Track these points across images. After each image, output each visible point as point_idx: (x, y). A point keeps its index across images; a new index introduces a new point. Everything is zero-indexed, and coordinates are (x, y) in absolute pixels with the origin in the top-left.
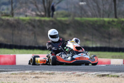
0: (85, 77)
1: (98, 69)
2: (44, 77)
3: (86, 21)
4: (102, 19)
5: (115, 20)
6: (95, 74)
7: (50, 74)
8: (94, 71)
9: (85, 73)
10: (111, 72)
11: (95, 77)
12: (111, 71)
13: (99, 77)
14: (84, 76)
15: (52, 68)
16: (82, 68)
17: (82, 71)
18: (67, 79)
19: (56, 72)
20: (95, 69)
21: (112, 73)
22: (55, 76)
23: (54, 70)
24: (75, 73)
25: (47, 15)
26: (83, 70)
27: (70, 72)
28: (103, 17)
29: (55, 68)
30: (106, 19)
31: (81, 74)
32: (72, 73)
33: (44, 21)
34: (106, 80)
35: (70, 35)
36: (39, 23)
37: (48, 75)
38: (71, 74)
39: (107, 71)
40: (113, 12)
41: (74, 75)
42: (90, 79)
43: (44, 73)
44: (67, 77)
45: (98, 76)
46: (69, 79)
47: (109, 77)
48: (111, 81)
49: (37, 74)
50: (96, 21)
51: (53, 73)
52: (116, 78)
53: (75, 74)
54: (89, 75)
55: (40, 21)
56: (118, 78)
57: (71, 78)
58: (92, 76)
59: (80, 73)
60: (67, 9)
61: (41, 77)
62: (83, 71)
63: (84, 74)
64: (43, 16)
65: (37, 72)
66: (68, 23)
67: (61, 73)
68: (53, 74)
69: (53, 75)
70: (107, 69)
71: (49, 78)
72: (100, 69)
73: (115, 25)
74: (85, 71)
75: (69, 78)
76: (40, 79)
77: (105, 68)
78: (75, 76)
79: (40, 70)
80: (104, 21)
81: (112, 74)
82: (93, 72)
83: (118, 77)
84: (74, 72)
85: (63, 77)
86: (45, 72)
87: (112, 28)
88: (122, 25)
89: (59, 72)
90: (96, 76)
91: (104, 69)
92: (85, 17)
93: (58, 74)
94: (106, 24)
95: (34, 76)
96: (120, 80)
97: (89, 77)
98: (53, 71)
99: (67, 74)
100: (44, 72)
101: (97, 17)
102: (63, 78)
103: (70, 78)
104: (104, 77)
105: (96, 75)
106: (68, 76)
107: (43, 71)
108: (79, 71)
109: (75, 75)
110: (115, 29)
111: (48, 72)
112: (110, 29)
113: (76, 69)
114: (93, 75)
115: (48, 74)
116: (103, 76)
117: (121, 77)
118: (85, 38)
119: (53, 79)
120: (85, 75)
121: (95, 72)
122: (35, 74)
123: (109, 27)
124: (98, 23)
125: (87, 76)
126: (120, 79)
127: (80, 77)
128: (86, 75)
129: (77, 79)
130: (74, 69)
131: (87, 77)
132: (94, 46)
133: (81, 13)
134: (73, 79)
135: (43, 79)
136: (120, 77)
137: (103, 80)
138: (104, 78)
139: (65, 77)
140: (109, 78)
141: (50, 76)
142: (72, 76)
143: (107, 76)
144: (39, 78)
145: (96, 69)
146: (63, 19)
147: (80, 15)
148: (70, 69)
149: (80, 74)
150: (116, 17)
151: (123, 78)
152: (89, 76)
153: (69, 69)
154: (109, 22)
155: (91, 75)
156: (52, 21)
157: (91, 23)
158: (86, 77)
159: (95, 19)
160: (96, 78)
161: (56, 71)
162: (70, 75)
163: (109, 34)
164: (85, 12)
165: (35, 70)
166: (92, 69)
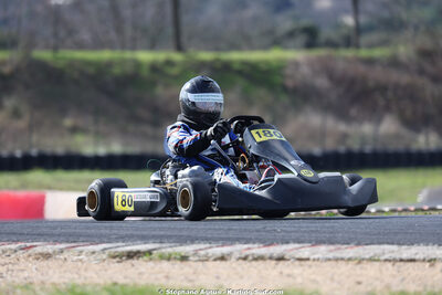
0: (65, 259)
1: (113, 231)
3: (72, 63)
4: (128, 55)
5: (177, 57)
6: (104, 250)
8: (100, 239)
9: (67, 248)
10: (161, 242)
11: (104, 260)
12: (160, 239)
13: (118, 259)
14: (62, 257)
17: (56, 242)
20: (103, 231)
21: (164, 245)
24: (31, 247)
26: (59, 235)
27: (13, 246)
28: (134, 48)
30: (145, 56)
31: (54, 252)
32: (22, 249)
34: (143, 270)
35: (16, 114)
38: (16, 251)
39: (144, 239)
40: (170, 30)
41: (26, 254)
42: (86, 270)
44: (3, 261)
45: (114, 257)
46: (8, 270)
47: (151, 259)
48: (160, 276)
50: (110, 64)
52: (179, 262)
53: (30, 251)
54: (81, 252)
56: (185, 263)
57: (16, 267)
58: (92, 257)
59: (49, 248)
60: (5, 22)
62: (60, 243)
63: (62, 251)
66: (7, 70)
70: (145, 233)
73: (176, 77)
74: (68, 242)
75: (10, 266)
78: (31, 259)
80: (138, 64)
81: (163, 250)
82: (97, 244)
83: (184, 258)
84: (28, 244)
90: (104, 256)
91: (135, 233)
92: (71, 48)
94: (145, 72)
96: (191, 271)
97: (81, 260)
99: (4, 252)
101: (111, 46)
103: (13, 264)
104: (135, 261)
105: (107, 252)
106: (7, 260)
108: (45, 240)
109: (30, 256)
112: (160, 91)
113: (34, 235)
114: (93, 253)
116: (131, 255)
117: (197, 258)
118: (68, 122)
120: (65, 255)
121: (104, 242)
123: (154, 84)
124: (117, 71)
125: (76, 258)
126: (190, 266)
127: (50, 262)
128: (71, 255)
129: (37, 269)
130: (28, 234)
131: (73, 261)
132: (102, 151)
133: (56, 35)
134: (22, 270)
136: (191, 258)
137: (133, 270)
138: (133, 265)
140: (151, 264)
142: (22, 260)
143: (145, 258)
145: (108, 231)
147: (52, 41)
148: (14, 234)
149: (50, 251)
150: (179, 48)
151: (200, 264)
152: (80, 257)
153: (8, 234)
154: (155, 68)
155: (87, 255)
157: (91, 70)
158: (69, 262)
159: (105, 55)
160: (106, 263)
162: (13, 256)
164: (71, 32)
166: (92, 231)
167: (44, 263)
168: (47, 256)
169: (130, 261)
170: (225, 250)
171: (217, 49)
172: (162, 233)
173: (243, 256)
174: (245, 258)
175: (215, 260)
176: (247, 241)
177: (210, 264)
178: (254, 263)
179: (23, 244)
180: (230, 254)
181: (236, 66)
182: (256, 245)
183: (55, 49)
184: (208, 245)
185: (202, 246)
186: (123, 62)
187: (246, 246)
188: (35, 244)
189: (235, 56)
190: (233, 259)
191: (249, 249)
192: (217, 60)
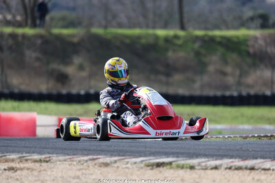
0: (118, 167)
1: (147, 149)
2: (28, 169)
3: (116, 37)
4: (151, 31)
5: (181, 33)
6: (142, 161)
7: (40, 161)
8: (139, 154)
9: (119, 160)
10: (178, 157)
11: (142, 168)
12: (177, 155)
13: (150, 167)
14: (116, 165)
15: (44, 148)
16: (111, 146)
17: (112, 156)
18: (79, 173)
19: (54, 158)
20: (141, 149)
21: (179, 159)
22: (52, 165)
23: (49, 153)
24: (97, 159)
25: (29, 22)
26: (114, 151)
27: (86, 158)
28: (154, 28)
29: (52, 148)
30: (161, 33)
31: (111, 162)
32: (91, 160)
33: (24, 36)
34: (167, 175)
36: (10, 42)
37: (37, 165)
38: (87, 161)
39: (167, 154)
40: (177, 16)
41: (93, 163)
42: (132, 174)
43: (27, 160)
44: (79, 167)
45: (148, 166)
46: (83, 174)
47: (171, 168)
49: (13, 160)
50: (139, 37)
51: (48, 159)
52: (188, 170)
53: (96, 161)
54: (127, 163)
55: (13, 36)
56: (193, 171)
57: (87, 172)
58: (134, 166)
59: (108, 160)
60: (74, 9)
61: (21, 169)
62: (115, 156)
63: (115, 162)
64: (20, 25)
65: (13, 156)
66: (75, 40)
67: (65, 160)
68: (47, 162)
69: (48, 164)
70: (167, 150)
71: (40, 171)
72: (153, 150)
73: (180, 46)
74: (119, 155)
75: (84, 171)
76: (18, 172)
77: (162, 148)
78: (96, 166)
79: (19, 152)
80: (157, 37)
81: (179, 162)
82: (138, 157)
83: (192, 168)
84: (95, 157)
85: (70, 167)
86: (30, 157)
87: (174, 51)
88: (197, 45)
89: (62, 158)
90: (142, 165)
91: (161, 150)
92: (114, 27)
93: (60, 161)
94: (161, 42)
95: (6, 167)
96: (197, 176)
97: (127, 168)
98: (48, 156)
99: (79, 161)
100: (27, 158)
101: (141, 27)
102: (71, 170)
104: (161, 169)
105: (144, 163)
106: (81, 167)
107: (24, 155)
108: (105, 154)
109: (96, 164)
110: (181, 54)
111: (36, 157)
112: (170, 54)
113: (97, 150)
114: (135, 163)
115: (35, 161)
116: (159, 165)
117: (200, 168)
119: (49, 173)
120: (118, 164)
121: (141, 156)
122: (7, 161)
123: (167, 50)
124: (143, 41)
125: (124, 166)
126: (196, 173)
127: (108, 169)
128: (121, 165)
129: (101, 174)
130: (94, 150)
131: (123, 168)
133: (106, 18)
134: (91, 174)
135: (25, 172)
136: (197, 167)
138: (160, 172)
139: (74, 167)
140: (172, 171)
141: (41, 165)
142: (91, 167)
143: (168, 167)
144: (16, 171)
145: (144, 149)
146: (65, 32)
147: (103, 22)
148: (86, 150)
149: (109, 162)
150: (183, 28)
151: (202, 171)
152: (127, 166)
153: (82, 150)
154: (167, 40)
155: (131, 164)
156: (41, 36)
157: (127, 41)
158: (120, 168)
159: (136, 31)
160: (143, 170)
161: (55, 155)
162: (85, 164)
163: (167, 66)
164: (114, 17)
165: (7, 152)
166: (134, 149)
167: (105, 169)
168: (106, 165)
169: (158, 169)
170: (218, 162)
171: (206, 29)
172: (178, 151)
173: (229, 166)
174: (230, 168)
175: (212, 169)
176: (231, 157)
177: (209, 172)
178: (236, 172)
179: (91, 157)
180: (221, 165)
181: (218, 39)
182: (237, 160)
183: (106, 27)
184: (207, 159)
185: (203, 160)
186: (147, 36)
187: (231, 160)
188: (99, 157)
189: (217, 33)
190: (223, 168)
191: (232, 162)
192: (206, 35)
